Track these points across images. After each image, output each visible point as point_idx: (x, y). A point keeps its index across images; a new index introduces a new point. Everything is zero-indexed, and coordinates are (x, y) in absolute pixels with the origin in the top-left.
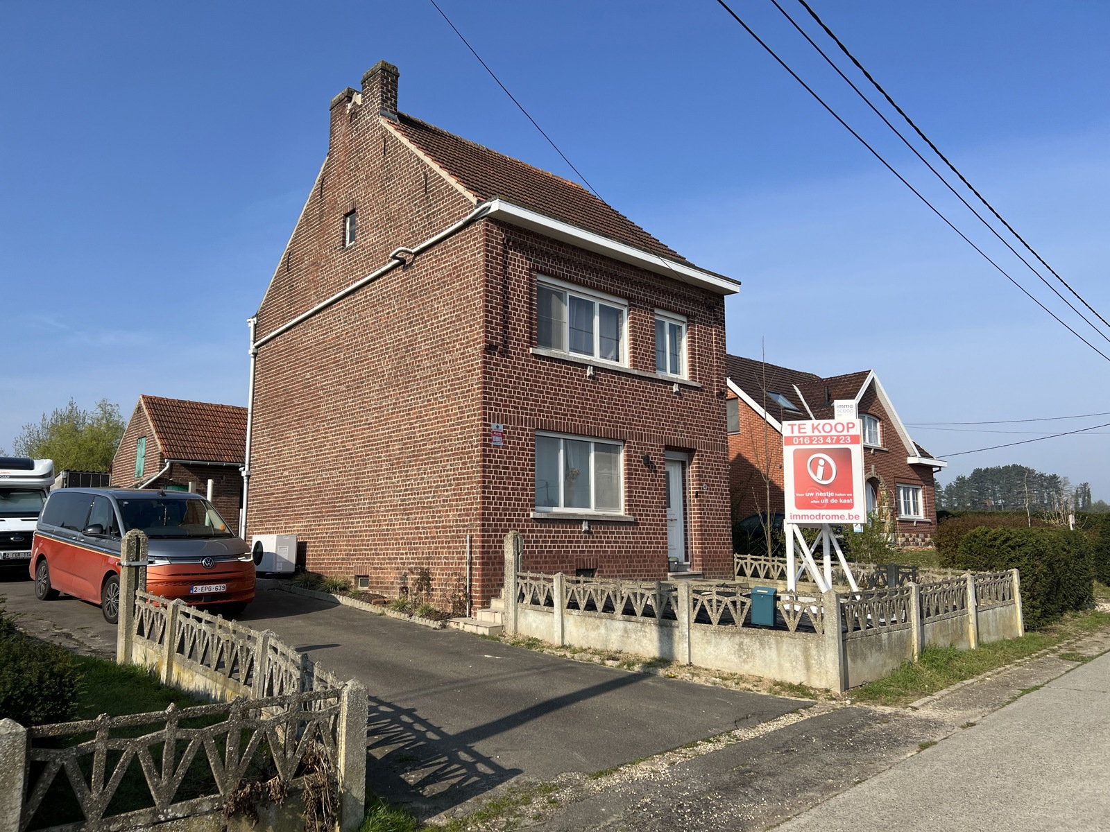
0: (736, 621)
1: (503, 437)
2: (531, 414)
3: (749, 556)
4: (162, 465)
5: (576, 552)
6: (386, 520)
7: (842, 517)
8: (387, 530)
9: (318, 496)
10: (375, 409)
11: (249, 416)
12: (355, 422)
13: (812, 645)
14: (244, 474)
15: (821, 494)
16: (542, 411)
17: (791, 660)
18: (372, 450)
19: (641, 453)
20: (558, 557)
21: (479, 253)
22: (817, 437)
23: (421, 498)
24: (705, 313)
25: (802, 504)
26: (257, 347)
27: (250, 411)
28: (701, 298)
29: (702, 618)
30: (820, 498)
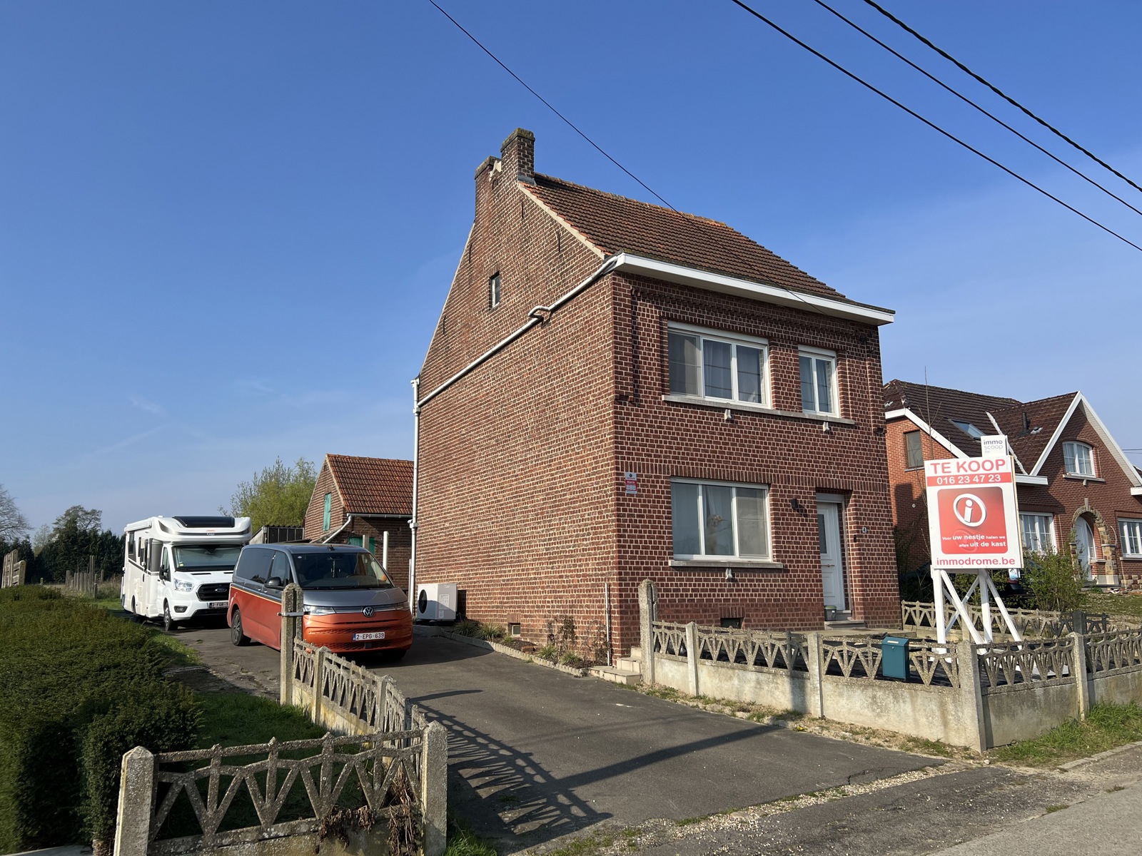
0: (867, 672)
1: (637, 486)
2: (665, 462)
3: (918, 603)
4: (345, 519)
5: (720, 600)
6: (533, 569)
7: (995, 561)
8: (535, 578)
9: (475, 546)
10: (520, 461)
11: (415, 471)
12: (504, 475)
13: (949, 700)
14: (412, 526)
15: (970, 537)
16: (677, 458)
17: (926, 715)
18: (519, 500)
19: (788, 497)
20: (701, 606)
21: (607, 306)
22: (964, 476)
23: (563, 547)
24: (857, 346)
25: (948, 548)
26: (420, 406)
27: (415, 466)
28: (850, 330)
29: (834, 670)
30: (969, 541)
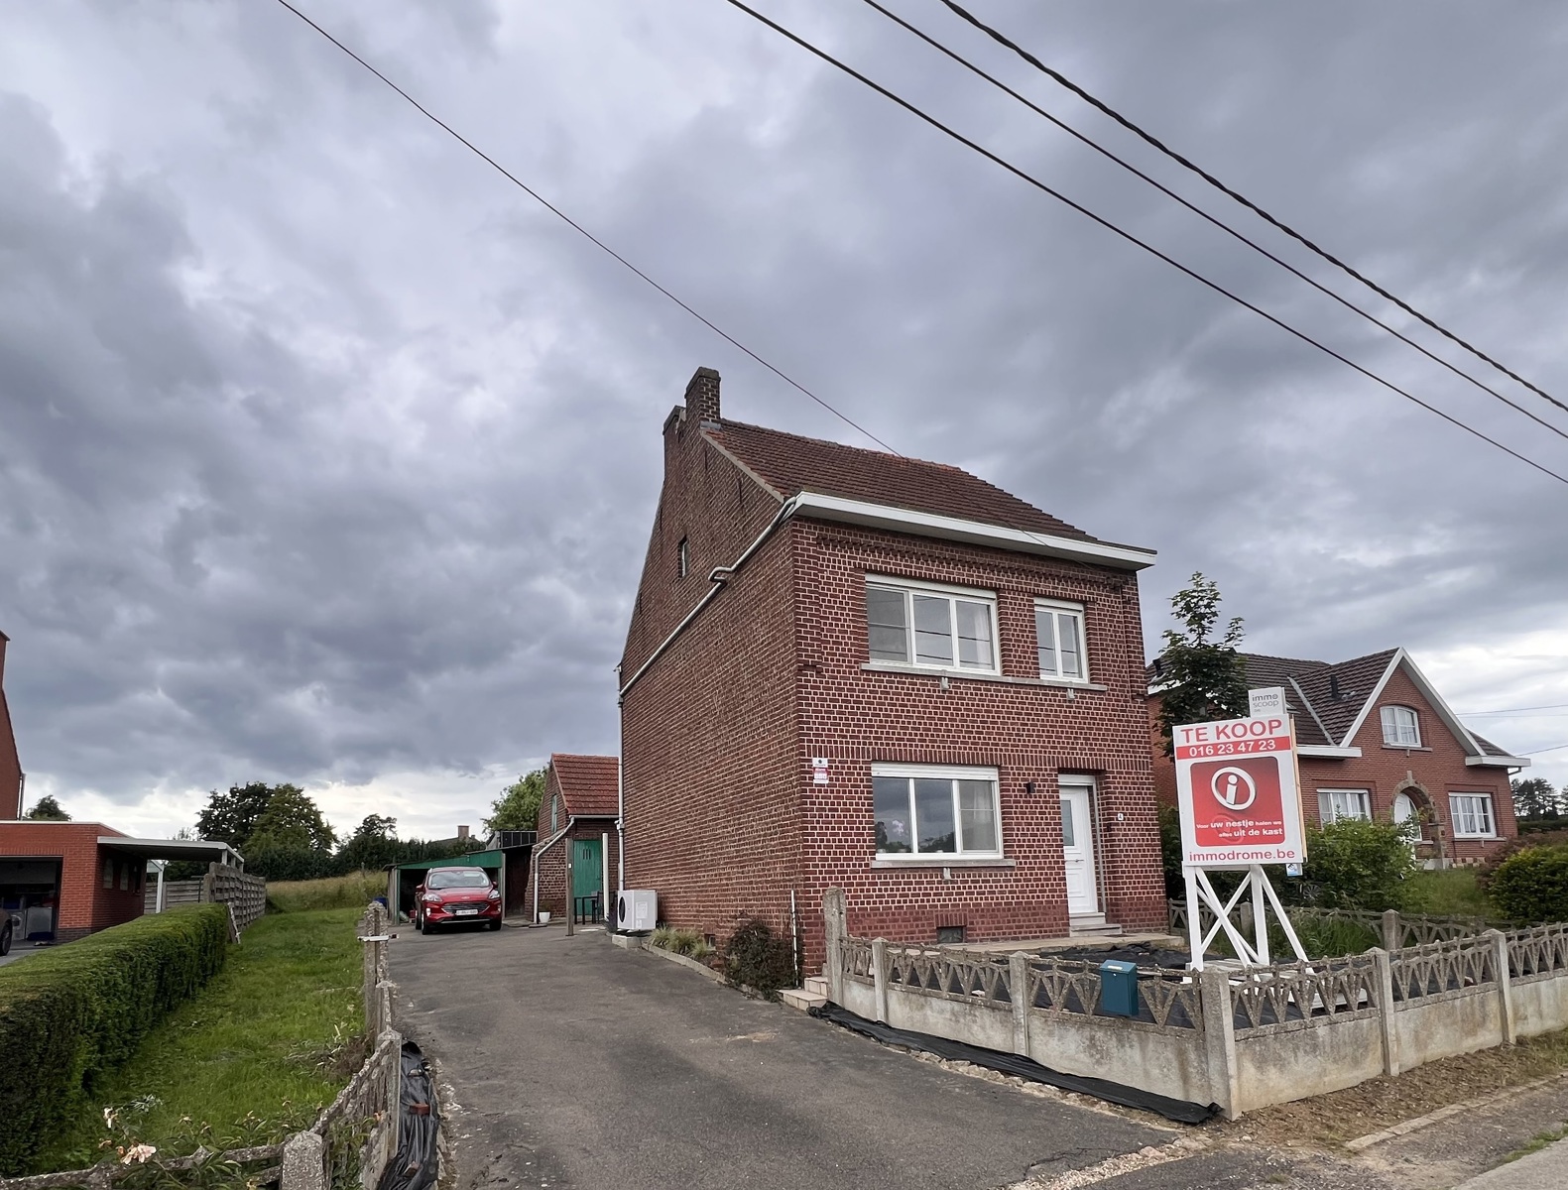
0: (1085, 1006)
1: (829, 773)
2: (865, 744)
4: (569, 821)
5: (936, 907)
6: (725, 874)
7: (1267, 855)
9: (673, 848)
13: (1190, 1046)
14: (618, 827)
15: (1234, 824)
16: (880, 738)
17: (1160, 1066)
18: (710, 796)
19: (1023, 780)
20: (912, 913)
21: (788, 559)
22: (1225, 744)
23: (752, 849)
24: (1109, 596)
26: (622, 695)
27: (620, 761)
29: (1042, 1001)
30: (1233, 829)
